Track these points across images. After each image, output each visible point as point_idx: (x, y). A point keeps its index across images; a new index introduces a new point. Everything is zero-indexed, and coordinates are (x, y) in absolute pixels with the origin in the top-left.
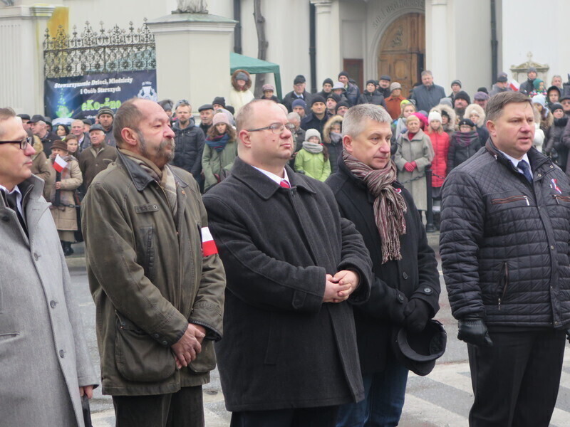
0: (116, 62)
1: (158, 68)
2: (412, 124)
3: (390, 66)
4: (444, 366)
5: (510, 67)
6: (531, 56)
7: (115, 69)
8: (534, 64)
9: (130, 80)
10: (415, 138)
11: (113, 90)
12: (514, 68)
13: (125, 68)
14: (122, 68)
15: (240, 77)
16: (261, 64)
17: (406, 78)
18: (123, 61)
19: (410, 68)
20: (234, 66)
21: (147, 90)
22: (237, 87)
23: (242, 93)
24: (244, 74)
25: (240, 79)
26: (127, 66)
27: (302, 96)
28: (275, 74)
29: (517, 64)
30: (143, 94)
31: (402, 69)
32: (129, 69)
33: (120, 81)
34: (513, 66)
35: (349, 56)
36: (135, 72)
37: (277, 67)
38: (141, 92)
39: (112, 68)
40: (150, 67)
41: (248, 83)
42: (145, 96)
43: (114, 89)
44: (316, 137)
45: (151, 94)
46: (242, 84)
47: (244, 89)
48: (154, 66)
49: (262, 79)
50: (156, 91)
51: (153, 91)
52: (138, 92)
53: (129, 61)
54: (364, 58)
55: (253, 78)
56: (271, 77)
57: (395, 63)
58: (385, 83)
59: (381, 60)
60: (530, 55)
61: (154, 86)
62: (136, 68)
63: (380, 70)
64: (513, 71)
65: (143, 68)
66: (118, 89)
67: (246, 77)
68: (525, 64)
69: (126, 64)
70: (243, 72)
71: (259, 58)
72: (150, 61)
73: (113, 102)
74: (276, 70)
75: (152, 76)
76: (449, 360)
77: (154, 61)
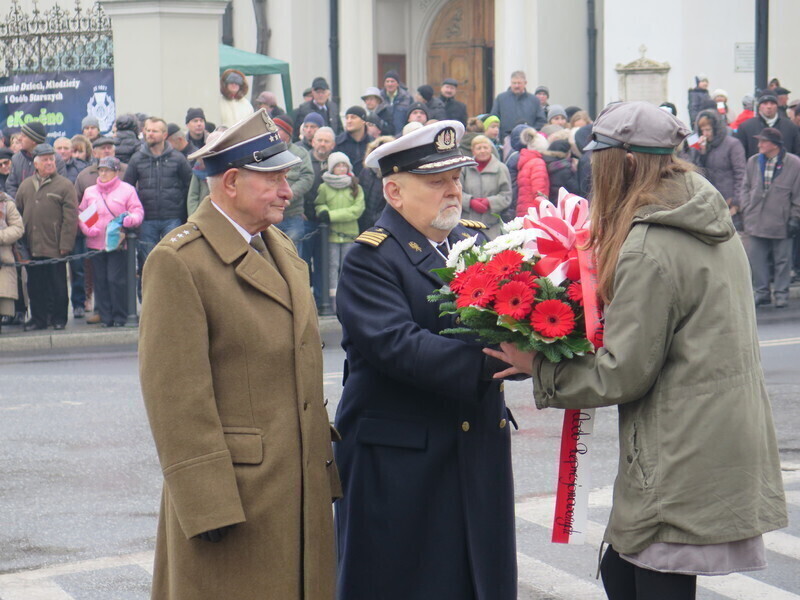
0: (56, 58)
1: (117, 67)
2: (480, 148)
3: (444, 65)
4: (541, 500)
5: (614, 67)
6: (645, 51)
7: (55, 68)
8: (648, 62)
9: (75, 84)
10: (486, 170)
11: (52, 98)
12: (621, 68)
13: (69, 65)
14: (64, 66)
15: (232, 80)
16: (261, 61)
17: (466, 81)
18: (66, 55)
19: (473, 66)
20: (225, 64)
21: (100, 97)
22: (227, 95)
23: (234, 103)
24: (236, 75)
25: (232, 83)
26: (72, 63)
27: (325, 107)
28: (282, 76)
29: (625, 62)
30: (95, 104)
31: (461, 70)
32: (74, 67)
33: (61, 84)
34: (619, 65)
35: (385, 50)
36: (83, 71)
37: (286, 66)
38: (92, 100)
39: (50, 66)
40: (104, 65)
41: (243, 88)
42: (97, 106)
43: (53, 96)
44: (344, 163)
45: (107, 103)
46: (234, 89)
47: (238, 97)
48: (110, 64)
49: (262, 83)
50: (113, 100)
51: (109, 99)
52: (89, 101)
53: (74, 55)
54: (407, 53)
55: (249, 80)
56: (276, 81)
57: (451, 60)
58: (449, 90)
59: (432, 56)
60: (643, 50)
61: (111, 91)
62: (84, 66)
63: (430, 71)
64: (619, 72)
65: (94, 67)
66: (59, 96)
67: (239, 80)
68: (635, 63)
69: (70, 61)
70: (235, 72)
71: (257, 52)
72: (104, 56)
73: (52, 115)
74: (284, 71)
75: (109, 77)
76: (546, 491)
77: (111, 56)
